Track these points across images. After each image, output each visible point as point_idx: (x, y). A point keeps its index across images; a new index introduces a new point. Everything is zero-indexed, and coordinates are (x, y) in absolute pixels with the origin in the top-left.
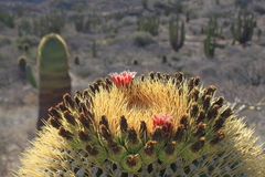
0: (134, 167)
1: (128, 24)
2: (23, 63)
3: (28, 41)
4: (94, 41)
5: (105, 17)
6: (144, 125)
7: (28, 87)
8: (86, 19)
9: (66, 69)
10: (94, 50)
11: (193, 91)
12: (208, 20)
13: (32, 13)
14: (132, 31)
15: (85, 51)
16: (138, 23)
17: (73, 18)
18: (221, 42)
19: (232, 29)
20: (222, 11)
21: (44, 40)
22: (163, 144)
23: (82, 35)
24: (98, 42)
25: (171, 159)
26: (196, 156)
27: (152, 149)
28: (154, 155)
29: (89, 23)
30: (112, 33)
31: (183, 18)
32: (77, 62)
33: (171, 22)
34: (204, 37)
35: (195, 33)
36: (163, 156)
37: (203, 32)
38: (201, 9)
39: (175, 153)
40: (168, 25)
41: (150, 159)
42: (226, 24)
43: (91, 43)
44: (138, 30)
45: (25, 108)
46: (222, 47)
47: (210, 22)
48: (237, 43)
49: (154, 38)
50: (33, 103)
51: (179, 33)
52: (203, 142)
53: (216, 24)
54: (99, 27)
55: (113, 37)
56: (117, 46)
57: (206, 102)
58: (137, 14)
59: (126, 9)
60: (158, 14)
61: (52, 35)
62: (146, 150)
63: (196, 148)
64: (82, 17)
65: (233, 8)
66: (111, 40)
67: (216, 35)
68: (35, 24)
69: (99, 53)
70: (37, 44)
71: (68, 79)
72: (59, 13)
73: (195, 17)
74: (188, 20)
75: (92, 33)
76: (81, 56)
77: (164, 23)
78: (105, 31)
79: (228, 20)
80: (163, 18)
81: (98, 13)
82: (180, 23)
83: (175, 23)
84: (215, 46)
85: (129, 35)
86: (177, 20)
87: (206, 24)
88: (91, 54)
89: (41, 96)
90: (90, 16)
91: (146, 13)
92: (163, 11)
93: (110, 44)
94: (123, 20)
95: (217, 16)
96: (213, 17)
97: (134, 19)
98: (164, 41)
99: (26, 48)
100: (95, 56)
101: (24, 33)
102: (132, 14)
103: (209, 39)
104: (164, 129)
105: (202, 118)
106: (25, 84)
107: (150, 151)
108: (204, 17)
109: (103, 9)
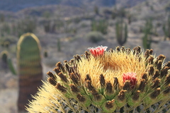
0: (111, 109)
1: (84, 26)
2: (5, 57)
3: (8, 40)
4: (58, 39)
5: (67, 21)
6: (116, 81)
7: (9, 74)
8: (52, 23)
9: (39, 60)
10: (59, 46)
11: (149, 58)
12: (145, 22)
13: (11, 19)
14: (87, 31)
15: (52, 47)
16: (92, 25)
17: (42, 23)
18: (156, 39)
19: (164, 28)
20: (156, 15)
21: (22, 38)
22: (130, 93)
23: (49, 35)
24: (61, 40)
25: (137, 103)
26: (154, 101)
27: (123, 96)
28: (125, 100)
29: (54, 26)
30: (72, 33)
31: (126, 21)
32: (46, 55)
33: (117, 24)
34: (142, 35)
35: (135, 32)
36: (131, 101)
37: (141, 31)
38: (140, 14)
39: (140, 99)
40: (114, 27)
41: (122, 104)
42: (159, 25)
43: (56, 41)
44: (92, 30)
45: (7, 91)
46: (156, 42)
47: (147, 24)
48: (168, 39)
49: (105, 37)
50: (13, 87)
51: (123, 32)
52: (159, 91)
53: (151, 26)
54: (62, 29)
55: (73, 36)
56: (76, 43)
57: (159, 65)
58: (91, 19)
59: (82, 15)
60: (107, 18)
61: (28, 34)
62: (119, 97)
63: (154, 95)
64: (49, 22)
65: (164, 13)
66: (72, 39)
67: (151, 34)
68: (14, 27)
69: (63, 49)
70: (15, 43)
71: (40, 67)
72: (32, 19)
73: (135, 20)
74: (130, 22)
75: (56, 33)
76: (49, 51)
77: (111, 25)
78: (67, 31)
79: (160, 22)
80: (111, 21)
81: (61, 19)
82: (124, 25)
83: (120, 25)
84: (151, 41)
85: (85, 34)
86: (122, 22)
87: (144, 25)
88: (56, 49)
89: (20, 81)
90: (55, 21)
91: (98, 18)
92: (110, 16)
93: (71, 42)
94: (81, 24)
95: (152, 19)
96: (149, 19)
97: (89, 22)
98: (112, 38)
99: (7, 46)
100: (59, 50)
101: (5, 34)
102: (87, 19)
103: (146, 37)
104: (131, 82)
105: (157, 75)
106: (6, 72)
107: (122, 97)
108: (142, 19)
109: (66, 15)
